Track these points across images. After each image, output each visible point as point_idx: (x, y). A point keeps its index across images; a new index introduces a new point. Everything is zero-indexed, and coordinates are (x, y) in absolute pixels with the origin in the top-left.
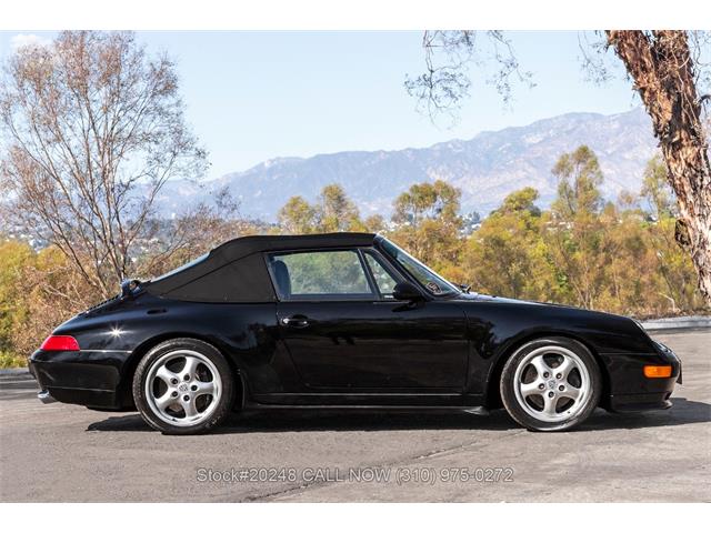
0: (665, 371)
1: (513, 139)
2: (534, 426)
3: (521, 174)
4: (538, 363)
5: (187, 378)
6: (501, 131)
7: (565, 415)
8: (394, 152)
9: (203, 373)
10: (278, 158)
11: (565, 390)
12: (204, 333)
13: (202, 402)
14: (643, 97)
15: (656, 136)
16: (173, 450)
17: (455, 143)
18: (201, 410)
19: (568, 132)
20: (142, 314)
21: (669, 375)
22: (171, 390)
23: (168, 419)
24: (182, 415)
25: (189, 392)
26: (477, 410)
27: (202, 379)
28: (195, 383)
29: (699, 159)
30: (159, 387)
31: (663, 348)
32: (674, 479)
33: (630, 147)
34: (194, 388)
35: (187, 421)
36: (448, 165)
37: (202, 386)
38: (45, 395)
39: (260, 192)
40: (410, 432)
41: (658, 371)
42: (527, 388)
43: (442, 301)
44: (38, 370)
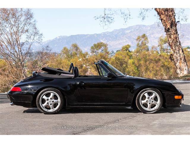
0: (180, 97)
1: (122, 31)
2: (145, 112)
3: (125, 41)
4: (146, 95)
5: (51, 99)
6: (119, 29)
7: (153, 109)
8: (91, 34)
9: (55, 97)
10: (61, 36)
11: (153, 102)
12: (56, 86)
13: (55, 105)
14: (162, 21)
15: (165, 32)
16: (48, 119)
17: (107, 32)
18: (55, 107)
19: (137, 30)
20: (38, 81)
21: (181, 98)
22: (47, 102)
23: (46, 110)
24: (50, 109)
25: (52, 103)
26: (130, 108)
27: (55, 99)
28: (53, 100)
29: (176, 38)
30: (43, 101)
31: (179, 91)
32: (188, 128)
33: (153, 34)
34: (53, 101)
35: (51, 110)
36: (106, 38)
37: (55, 101)
38: (12, 103)
39: (56, 45)
40: (111, 113)
41: (178, 97)
42: (143, 102)
43: (120, 78)
44: (10, 97)
